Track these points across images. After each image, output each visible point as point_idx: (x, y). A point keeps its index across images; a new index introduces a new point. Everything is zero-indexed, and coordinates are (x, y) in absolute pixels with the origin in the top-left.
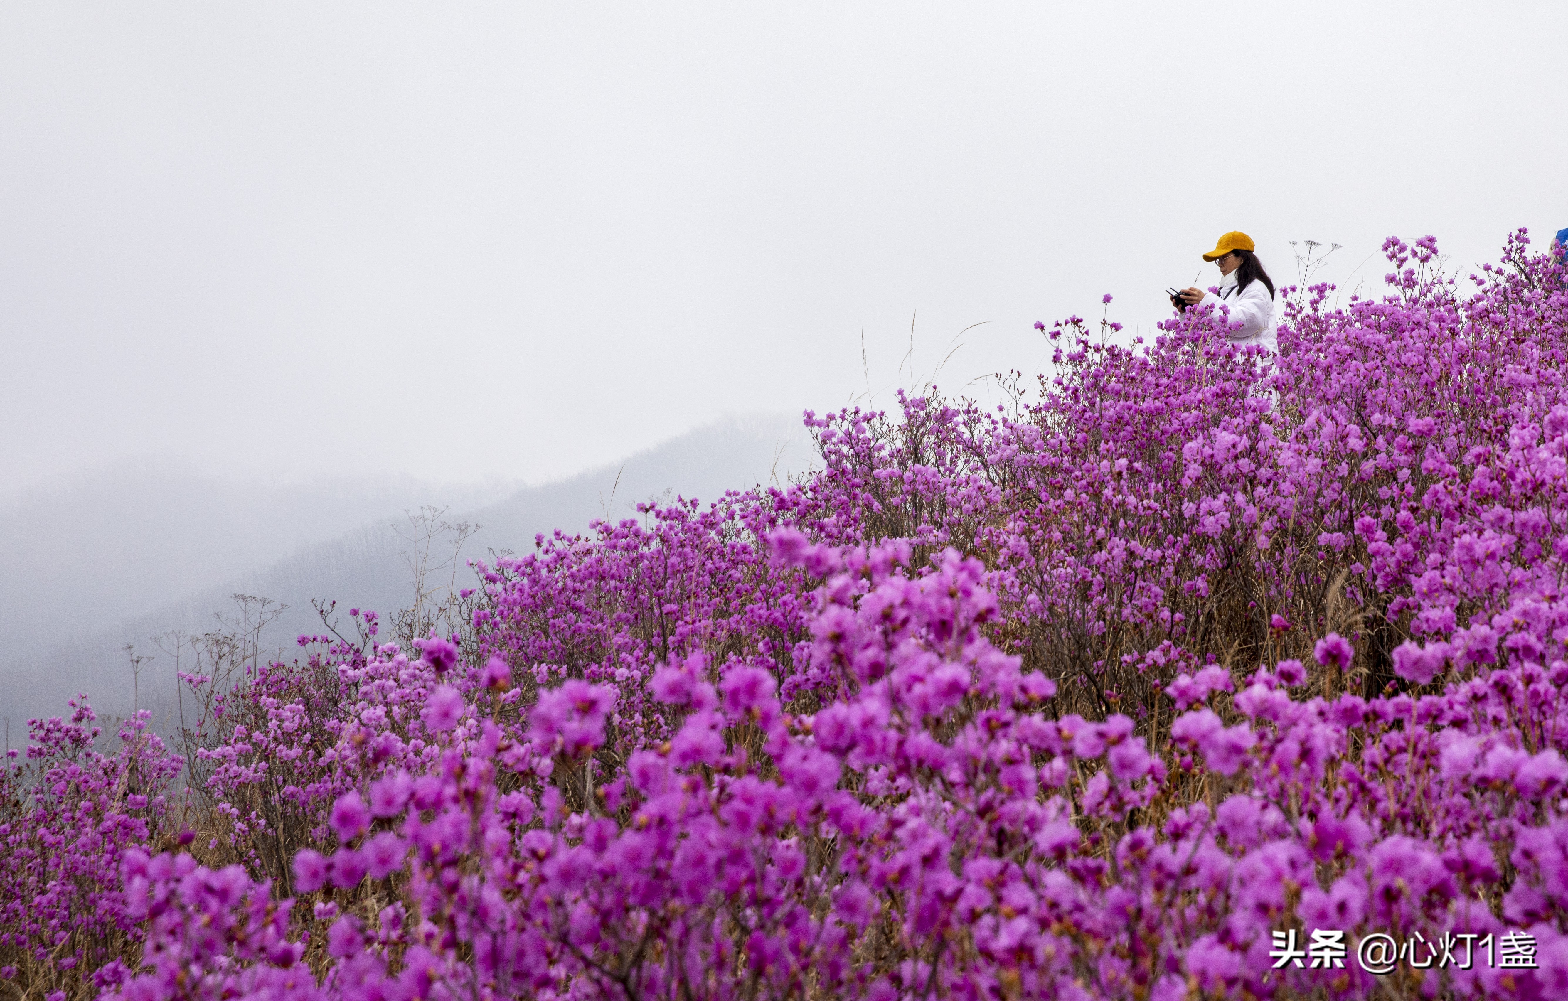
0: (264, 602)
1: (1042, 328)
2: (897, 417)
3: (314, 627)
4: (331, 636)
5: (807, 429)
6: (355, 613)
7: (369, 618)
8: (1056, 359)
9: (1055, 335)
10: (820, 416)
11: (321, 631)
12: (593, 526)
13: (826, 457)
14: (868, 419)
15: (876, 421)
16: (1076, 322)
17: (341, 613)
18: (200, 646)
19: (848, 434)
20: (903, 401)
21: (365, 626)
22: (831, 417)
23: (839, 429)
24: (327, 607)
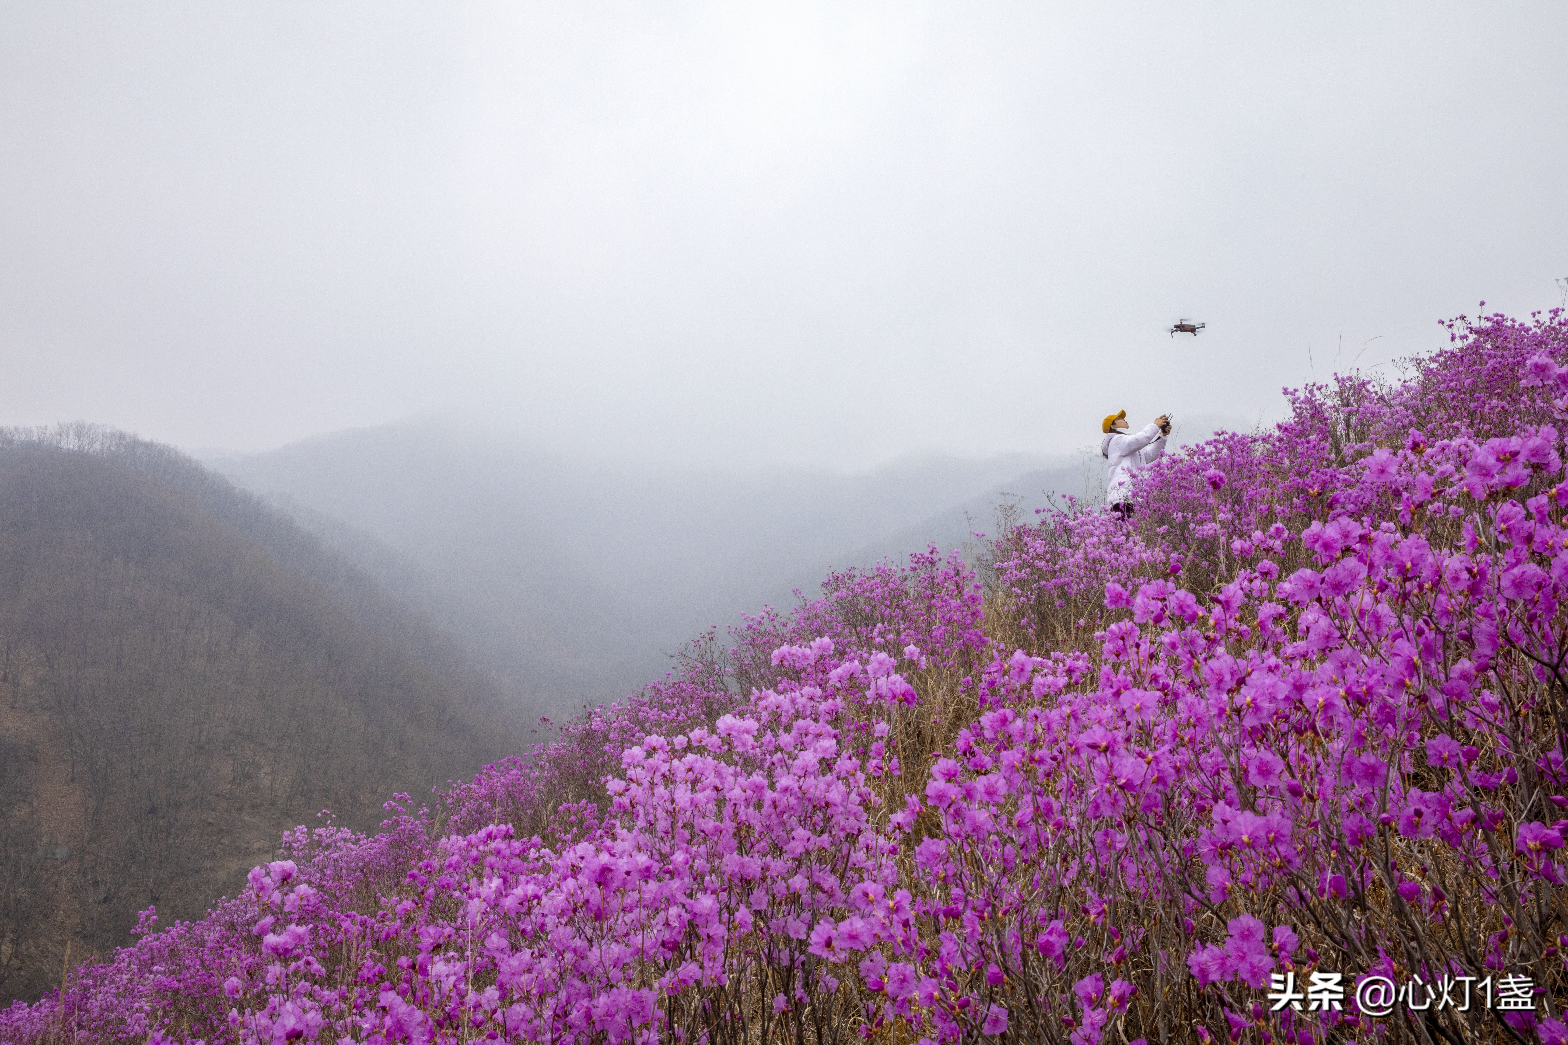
0: (1014, 495)
1: (1443, 323)
2: (1334, 387)
3: (1045, 504)
4: (1052, 508)
5: (1284, 397)
6: (1064, 496)
7: (1071, 499)
8: (1453, 339)
9: (1450, 326)
10: (1291, 390)
11: (1048, 506)
12: (1182, 448)
13: (1294, 410)
14: (1319, 389)
15: (1323, 390)
16: (1463, 318)
17: (1057, 497)
18: (997, 511)
19: (1306, 397)
20: (1337, 379)
21: (1069, 503)
22: (1296, 390)
23: (1301, 395)
24: (1050, 494)
